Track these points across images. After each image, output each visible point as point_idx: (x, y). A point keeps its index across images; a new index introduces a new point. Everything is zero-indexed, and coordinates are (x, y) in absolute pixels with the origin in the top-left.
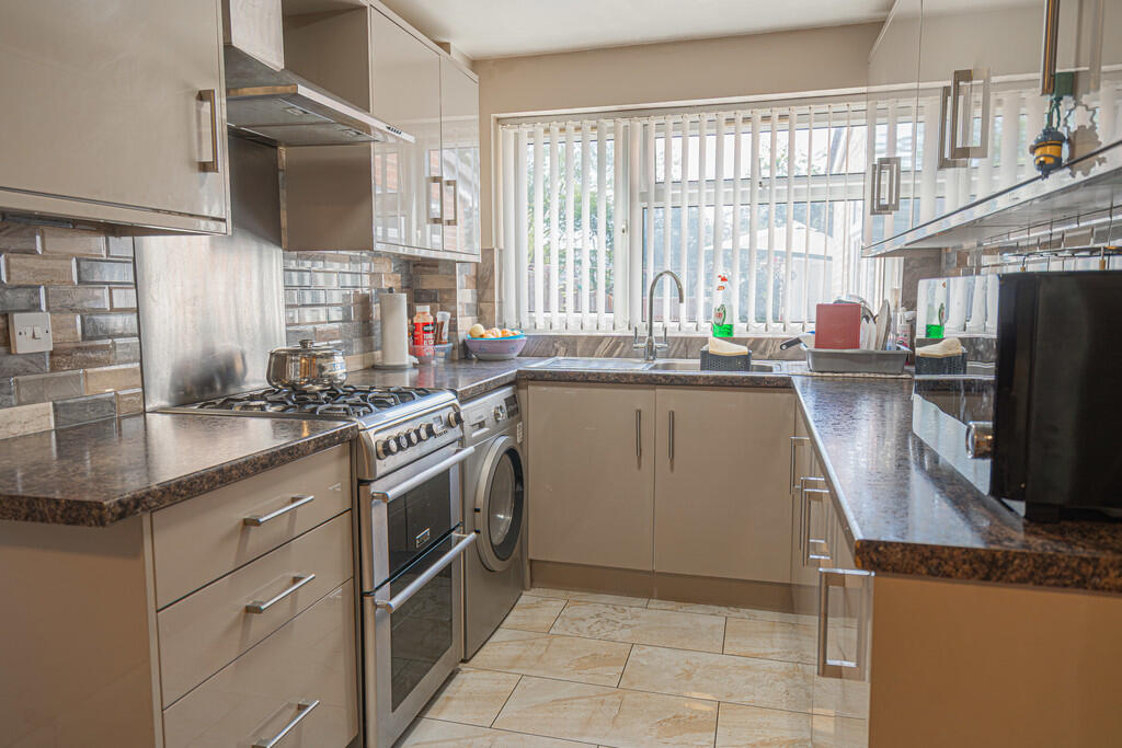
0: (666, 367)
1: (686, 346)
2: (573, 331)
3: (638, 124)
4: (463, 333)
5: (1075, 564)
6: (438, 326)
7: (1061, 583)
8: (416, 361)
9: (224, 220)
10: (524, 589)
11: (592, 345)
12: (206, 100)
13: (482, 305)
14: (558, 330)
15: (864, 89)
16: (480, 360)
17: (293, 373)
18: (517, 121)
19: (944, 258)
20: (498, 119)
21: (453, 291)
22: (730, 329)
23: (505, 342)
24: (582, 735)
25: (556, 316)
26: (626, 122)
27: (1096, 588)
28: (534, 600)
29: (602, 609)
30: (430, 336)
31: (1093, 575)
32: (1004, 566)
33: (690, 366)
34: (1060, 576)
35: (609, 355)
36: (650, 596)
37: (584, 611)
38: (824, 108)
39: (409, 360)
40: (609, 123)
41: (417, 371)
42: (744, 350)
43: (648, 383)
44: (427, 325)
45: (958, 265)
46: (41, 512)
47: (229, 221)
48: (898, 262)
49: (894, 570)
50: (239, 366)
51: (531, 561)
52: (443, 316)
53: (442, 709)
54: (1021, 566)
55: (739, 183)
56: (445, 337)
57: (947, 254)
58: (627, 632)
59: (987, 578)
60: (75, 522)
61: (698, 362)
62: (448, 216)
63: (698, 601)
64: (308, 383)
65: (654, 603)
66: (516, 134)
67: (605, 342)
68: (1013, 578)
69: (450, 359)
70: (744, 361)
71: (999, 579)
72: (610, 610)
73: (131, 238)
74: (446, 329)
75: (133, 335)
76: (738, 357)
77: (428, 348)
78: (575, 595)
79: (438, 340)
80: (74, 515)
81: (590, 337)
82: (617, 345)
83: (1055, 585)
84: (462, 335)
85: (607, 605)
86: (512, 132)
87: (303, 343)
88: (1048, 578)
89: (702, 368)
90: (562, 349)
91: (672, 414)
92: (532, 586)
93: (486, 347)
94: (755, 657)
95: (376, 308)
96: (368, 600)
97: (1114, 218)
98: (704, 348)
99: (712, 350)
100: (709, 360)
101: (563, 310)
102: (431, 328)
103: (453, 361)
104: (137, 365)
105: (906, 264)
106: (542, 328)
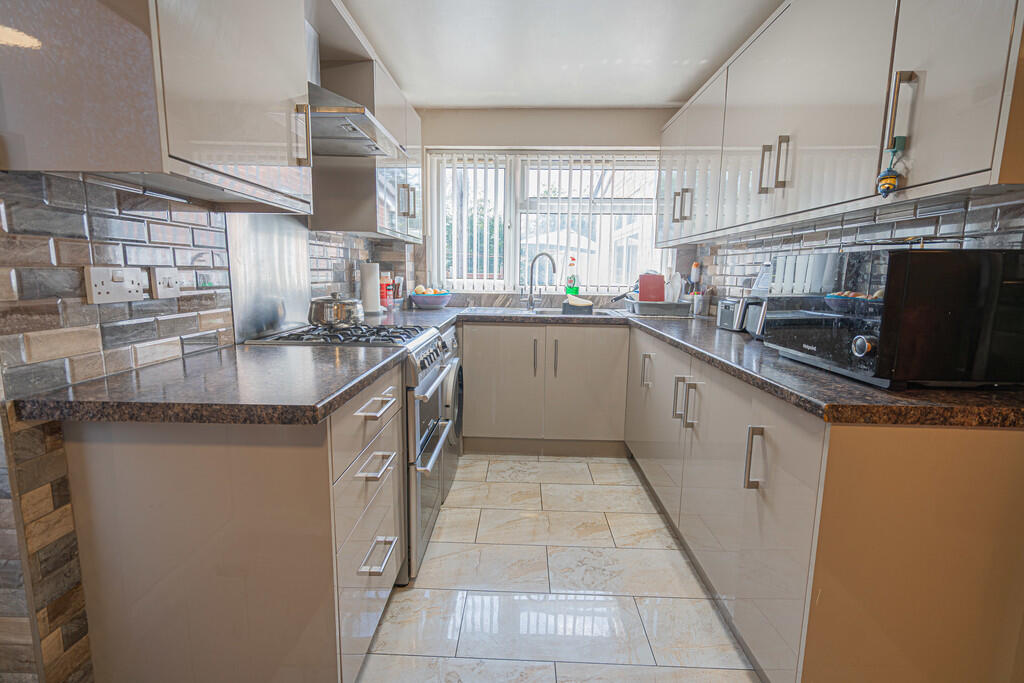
0: (541, 313)
1: (551, 300)
2: (478, 290)
3: (520, 158)
4: (410, 291)
5: (941, 411)
6: (396, 287)
7: (933, 423)
8: (385, 309)
9: (309, 203)
10: (459, 455)
11: (492, 299)
12: (302, 113)
13: (418, 273)
14: (468, 290)
15: (658, 148)
16: (419, 309)
17: (330, 315)
18: (439, 152)
19: (699, 250)
20: (427, 150)
21: (404, 263)
22: (577, 289)
23: (438, 298)
24: (533, 541)
25: (455, 281)
26: (512, 157)
27: (951, 424)
28: (468, 462)
29: (511, 464)
30: (391, 293)
31: (951, 417)
32: (906, 414)
33: (556, 312)
34: (933, 419)
35: (503, 305)
36: (538, 454)
37: (502, 466)
38: (621, 158)
39: (381, 309)
40: (502, 158)
41: (386, 317)
42: (590, 303)
43: (543, 322)
44: (388, 285)
45: (712, 254)
46: (259, 417)
47: (312, 204)
48: (675, 250)
49: (846, 422)
50: (281, 312)
51: (464, 438)
52: (399, 280)
53: (439, 536)
54: (914, 414)
55: (571, 200)
56: (400, 294)
57: (702, 248)
58: (533, 478)
59: (896, 422)
60: (291, 422)
61: (561, 310)
62: (411, 212)
63: (567, 455)
64: (340, 322)
65: (542, 458)
66: (438, 161)
67: (500, 299)
68: (909, 421)
69: (402, 309)
70: (589, 309)
71: (902, 422)
72: (517, 464)
73: (223, 214)
74: (401, 288)
75: (226, 287)
76: (586, 307)
77: (390, 300)
78: (492, 457)
79: (396, 296)
80: (290, 417)
81: (490, 295)
82: (507, 300)
83: (931, 424)
84: (409, 293)
85: (514, 461)
86: (436, 159)
87: (334, 295)
88: (927, 420)
89: (564, 313)
90: (472, 302)
91: (556, 341)
92: (464, 453)
93: (427, 300)
94: (613, 484)
95: (357, 274)
96: (412, 468)
97: (845, 227)
98: (565, 302)
99: (572, 303)
100: (568, 308)
101: (460, 276)
102: (391, 287)
103: (404, 310)
104: (229, 309)
105: (678, 253)
106: (458, 289)
